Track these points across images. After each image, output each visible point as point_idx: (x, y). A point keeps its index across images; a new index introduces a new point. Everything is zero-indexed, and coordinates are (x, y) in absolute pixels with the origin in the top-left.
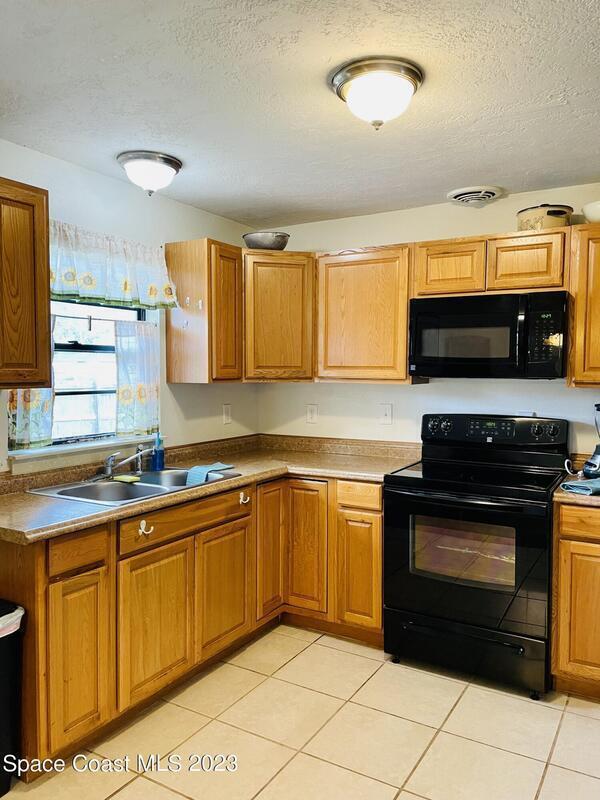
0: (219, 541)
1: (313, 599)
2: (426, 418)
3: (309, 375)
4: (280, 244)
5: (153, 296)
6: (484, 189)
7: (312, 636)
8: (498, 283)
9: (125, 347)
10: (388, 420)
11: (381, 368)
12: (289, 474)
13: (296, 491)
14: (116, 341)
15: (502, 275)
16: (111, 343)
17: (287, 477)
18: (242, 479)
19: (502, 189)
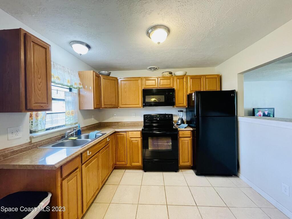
0: (104, 152)
1: (123, 161)
2: (144, 116)
3: (117, 106)
4: (109, 75)
5: (75, 85)
6: (156, 67)
7: (123, 171)
8: (160, 87)
9: (68, 99)
10: (134, 117)
11: (136, 104)
12: (116, 131)
13: (118, 136)
14: (65, 97)
15: (161, 85)
16: (64, 98)
17: (115, 132)
18: (107, 134)
19: (159, 68)
